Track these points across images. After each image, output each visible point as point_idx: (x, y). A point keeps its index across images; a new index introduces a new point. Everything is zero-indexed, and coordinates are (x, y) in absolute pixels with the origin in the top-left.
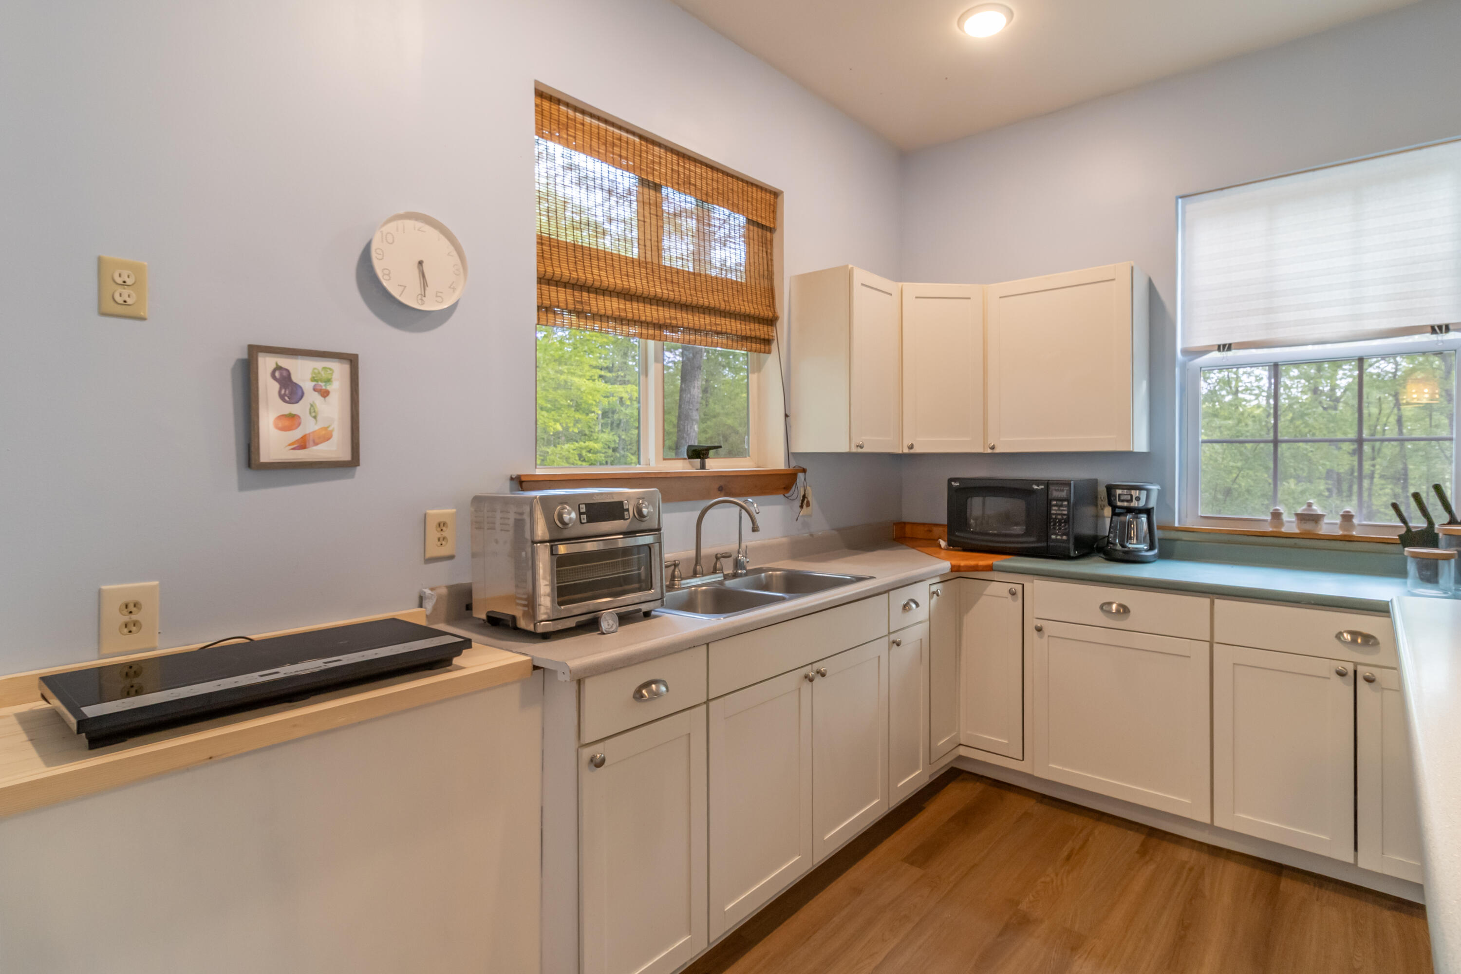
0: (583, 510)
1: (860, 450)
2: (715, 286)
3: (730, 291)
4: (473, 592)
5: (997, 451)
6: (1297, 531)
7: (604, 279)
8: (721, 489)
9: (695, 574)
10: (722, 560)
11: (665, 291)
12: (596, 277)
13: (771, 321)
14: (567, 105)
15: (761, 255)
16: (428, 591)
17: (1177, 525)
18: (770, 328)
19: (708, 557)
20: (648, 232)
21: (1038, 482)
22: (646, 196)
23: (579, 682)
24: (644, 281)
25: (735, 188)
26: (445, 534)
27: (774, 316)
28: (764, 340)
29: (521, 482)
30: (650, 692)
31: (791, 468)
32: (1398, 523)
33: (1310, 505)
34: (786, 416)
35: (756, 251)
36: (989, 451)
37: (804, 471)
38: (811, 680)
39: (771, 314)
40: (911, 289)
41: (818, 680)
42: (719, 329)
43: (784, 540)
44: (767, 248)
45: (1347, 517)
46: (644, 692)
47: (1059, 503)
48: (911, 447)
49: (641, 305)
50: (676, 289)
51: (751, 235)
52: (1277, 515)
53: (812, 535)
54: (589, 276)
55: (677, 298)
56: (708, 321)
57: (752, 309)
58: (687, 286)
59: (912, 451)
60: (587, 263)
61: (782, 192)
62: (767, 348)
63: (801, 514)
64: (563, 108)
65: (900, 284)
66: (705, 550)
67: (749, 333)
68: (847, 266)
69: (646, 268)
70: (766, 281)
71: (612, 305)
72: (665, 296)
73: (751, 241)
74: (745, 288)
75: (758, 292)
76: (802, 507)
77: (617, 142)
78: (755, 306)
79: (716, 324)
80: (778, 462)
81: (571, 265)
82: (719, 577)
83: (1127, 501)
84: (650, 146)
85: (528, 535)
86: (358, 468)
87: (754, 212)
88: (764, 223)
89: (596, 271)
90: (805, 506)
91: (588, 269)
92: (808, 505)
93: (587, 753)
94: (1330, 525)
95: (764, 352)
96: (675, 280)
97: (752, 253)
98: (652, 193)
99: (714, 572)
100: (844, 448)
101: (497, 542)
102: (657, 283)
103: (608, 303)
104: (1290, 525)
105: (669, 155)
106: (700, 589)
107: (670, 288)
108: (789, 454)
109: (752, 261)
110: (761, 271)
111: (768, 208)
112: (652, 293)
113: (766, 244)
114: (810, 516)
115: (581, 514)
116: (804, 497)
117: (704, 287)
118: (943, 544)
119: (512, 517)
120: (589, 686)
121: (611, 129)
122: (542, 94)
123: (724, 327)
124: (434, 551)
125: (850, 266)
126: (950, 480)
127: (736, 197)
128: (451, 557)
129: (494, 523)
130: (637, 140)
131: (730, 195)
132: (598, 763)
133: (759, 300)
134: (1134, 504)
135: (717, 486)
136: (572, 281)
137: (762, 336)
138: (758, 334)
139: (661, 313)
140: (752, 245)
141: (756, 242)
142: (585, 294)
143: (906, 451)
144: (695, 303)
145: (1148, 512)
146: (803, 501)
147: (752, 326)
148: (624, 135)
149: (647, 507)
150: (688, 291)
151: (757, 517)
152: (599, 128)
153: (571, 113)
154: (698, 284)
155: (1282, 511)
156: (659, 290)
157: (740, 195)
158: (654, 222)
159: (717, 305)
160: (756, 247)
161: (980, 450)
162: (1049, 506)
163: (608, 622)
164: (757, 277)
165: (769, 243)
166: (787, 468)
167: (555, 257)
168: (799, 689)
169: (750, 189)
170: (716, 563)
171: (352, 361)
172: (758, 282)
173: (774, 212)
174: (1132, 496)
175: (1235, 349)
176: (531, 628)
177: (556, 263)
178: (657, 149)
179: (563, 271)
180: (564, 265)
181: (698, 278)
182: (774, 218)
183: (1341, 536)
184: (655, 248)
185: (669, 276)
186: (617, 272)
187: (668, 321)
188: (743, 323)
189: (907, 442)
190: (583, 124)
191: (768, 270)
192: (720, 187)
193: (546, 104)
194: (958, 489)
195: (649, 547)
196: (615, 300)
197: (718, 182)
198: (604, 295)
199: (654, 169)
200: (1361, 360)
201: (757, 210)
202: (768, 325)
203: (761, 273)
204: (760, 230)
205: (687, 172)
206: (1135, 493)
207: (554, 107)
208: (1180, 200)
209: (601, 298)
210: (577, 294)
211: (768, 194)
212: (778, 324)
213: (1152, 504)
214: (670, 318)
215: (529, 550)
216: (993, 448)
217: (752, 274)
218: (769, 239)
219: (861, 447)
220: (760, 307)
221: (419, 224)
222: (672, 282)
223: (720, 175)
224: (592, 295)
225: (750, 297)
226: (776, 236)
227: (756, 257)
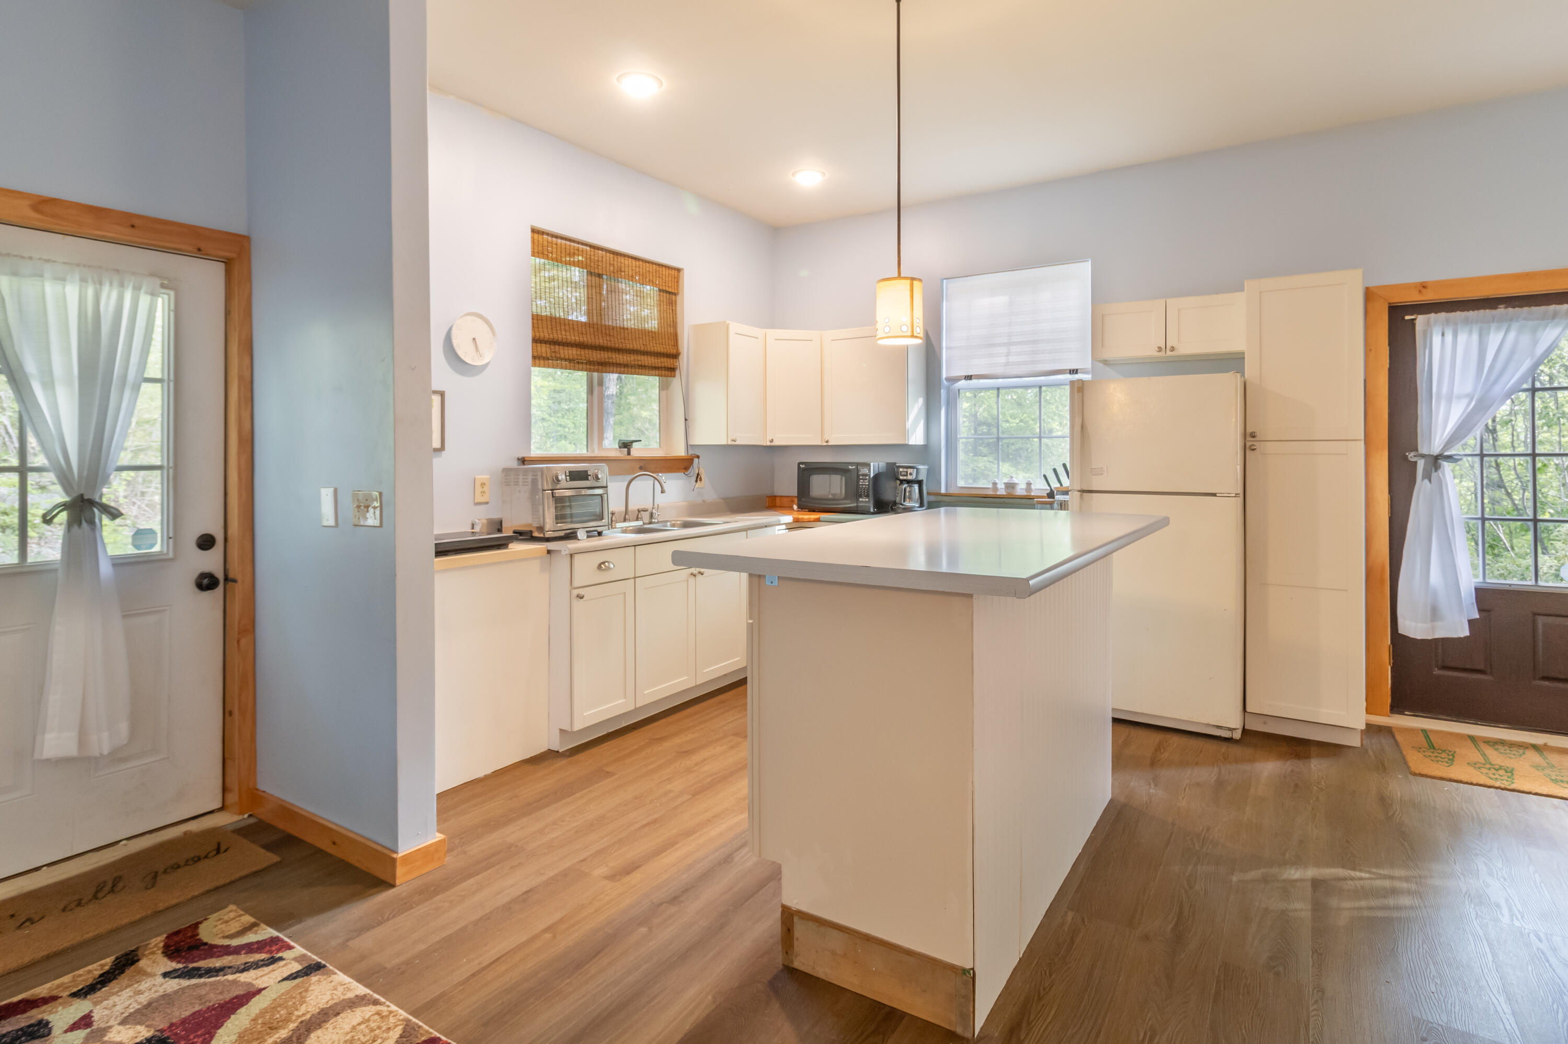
0: (568, 474)
1: (734, 443)
2: (637, 336)
3: (647, 338)
4: (503, 522)
5: (830, 444)
6: (1005, 494)
7: (569, 337)
8: (641, 468)
9: (625, 520)
10: (642, 512)
11: (605, 342)
12: (564, 337)
13: (676, 356)
14: (548, 234)
15: (668, 311)
16: (477, 521)
17: (943, 491)
18: (675, 360)
19: (633, 511)
20: (594, 304)
21: (852, 464)
22: (593, 282)
23: (571, 555)
24: (592, 336)
25: (651, 270)
26: (484, 489)
27: (677, 352)
28: (671, 368)
29: (523, 461)
30: (605, 566)
31: (690, 454)
32: (1049, 488)
33: (1012, 477)
34: (686, 420)
35: (665, 309)
36: (825, 444)
37: (698, 457)
38: (695, 576)
39: (675, 351)
40: (772, 333)
41: (699, 576)
42: (640, 363)
43: (684, 503)
44: (672, 306)
45: (1029, 484)
46: (602, 566)
47: (864, 477)
48: (772, 441)
49: (590, 351)
50: (612, 339)
51: (662, 298)
52: (995, 484)
53: (704, 501)
54: (560, 336)
55: (613, 345)
56: (632, 358)
57: (662, 349)
58: (619, 337)
59: (772, 444)
60: (558, 328)
61: (683, 269)
62: (673, 373)
63: (696, 486)
64: (545, 236)
65: (764, 330)
66: (630, 507)
67: (660, 365)
68: (725, 322)
69: (594, 328)
70: (672, 329)
71: (572, 352)
72: (605, 345)
73: (662, 303)
74: (657, 335)
75: (666, 337)
76: (696, 481)
77: (577, 252)
78: (664, 346)
79: (638, 360)
80: (680, 451)
81: (550, 330)
82: (640, 523)
83: (905, 476)
84: (596, 251)
85: (540, 487)
86: (443, 452)
87: (664, 284)
88: (670, 290)
89: (563, 333)
90: (698, 481)
91: (559, 332)
92: (701, 480)
93: (575, 592)
94: (1020, 490)
95: (671, 377)
96: (611, 333)
97: (662, 311)
98: (597, 279)
99: (637, 519)
100: (724, 443)
101: (520, 491)
102: (600, 337)
103: (570, 352)
104: (1002, 491)
105: (608, 254)
106: (628, 529)
107: (608, 339)
108: (688, 446)
109: (662, 316)
110: (669, 322)
111: (673, 279)
112: (597, 344)
113: (672, 304)
114: (702, 488)
115: (566, 476)
116: (698, 474)
117: (630, 337)
118: (795, 507)
119: (530, 478)
120: (576, 557)
121: (572, 244)
122: (534, 231)
123: (643, 361)
124: (479, 499)
125: (728, 322)
126: (799, 464)
127: (651, 276)
128: (487, 503)
129: (518, 482)
130: (588, 248)
131: (648, 275)
132: (580, 597)
133: (667, 342)
134: (909, 477)
135: (639, 466)
136: (550, 340)
137: (669, 366)
138: (666, 365)
139: (602, 355)
140: (662, 306)
141: (665, 303)
142: (557, 347)
143: (769, 444)
144: (624, 347)
145: (920, 483)
146: (697, 477)
147: (662, 360)
148: (581, 246)
149: (601, 474)
150: (619, 340)
151: (664, 485)
152: (566, 245)
153: (550, 238)
154: (626, 335)
155: (998, 482)
156: (601, 341)
157: (654, 274)
158: (598, 298)
159: (639, 348)
160: (665, 306)
161: (820, 443)
162: (858, 479)
163: (581, 534)
164: (666, 327)
165: (674, 303)
166: (686, 455)
167: (540, 326)
168: (688, 581)
169: (661, 269)
170: (638, 515)
171: (442, 394)
172: (666, 330)
173: (678, 282)
174: (907, 472)
175: (975, 379)
176: (542, 535)
177: (541, 330)
178: (600, 252)
179: (546, 334)
180: (545, 331)
181: (626, 331)
182: (678, 286)
183: (1026, 496)
184: (599, 314)
185: (607, 331)
186: (576, 332)
187: (607, 360)
188: (656, 358)
189: (769, 438)
190: (556, 244)
191: (673, 321)
192: (641, 270)
193: (536, 236)
194: (804, 469)
195: (601, 495)
196: (574, 349)
197: (639, 267)
198: (568, 346)
199: (598, 265)
200: (1040, 387)
201: (665, 283)
202: (673, 358)
203: (669, 324)
204: (668, 295)
205: (619, 264)
206: (910, 471)
207: (540, 237)
208: (945, 281)
209: (566, 348)
210: (552, 347)
211: (673, 271)
212: (680, 357)
213: (922, 476)
214: (608, 358)
215: (541, 495)
216: (827, 442)
217: (662, 325)
218: (674, 300)
219: (735, 441)
220: (667, 347)
221: (473, 318)
222: (610, 336)
223: (641, 263)
224: (561, 347)
225: (661, 341)
226: (679, 298)
227: (665, 314)
